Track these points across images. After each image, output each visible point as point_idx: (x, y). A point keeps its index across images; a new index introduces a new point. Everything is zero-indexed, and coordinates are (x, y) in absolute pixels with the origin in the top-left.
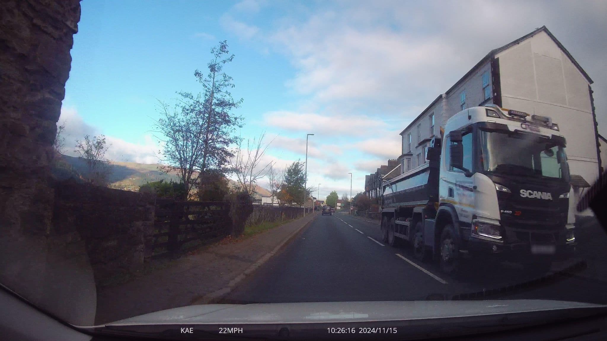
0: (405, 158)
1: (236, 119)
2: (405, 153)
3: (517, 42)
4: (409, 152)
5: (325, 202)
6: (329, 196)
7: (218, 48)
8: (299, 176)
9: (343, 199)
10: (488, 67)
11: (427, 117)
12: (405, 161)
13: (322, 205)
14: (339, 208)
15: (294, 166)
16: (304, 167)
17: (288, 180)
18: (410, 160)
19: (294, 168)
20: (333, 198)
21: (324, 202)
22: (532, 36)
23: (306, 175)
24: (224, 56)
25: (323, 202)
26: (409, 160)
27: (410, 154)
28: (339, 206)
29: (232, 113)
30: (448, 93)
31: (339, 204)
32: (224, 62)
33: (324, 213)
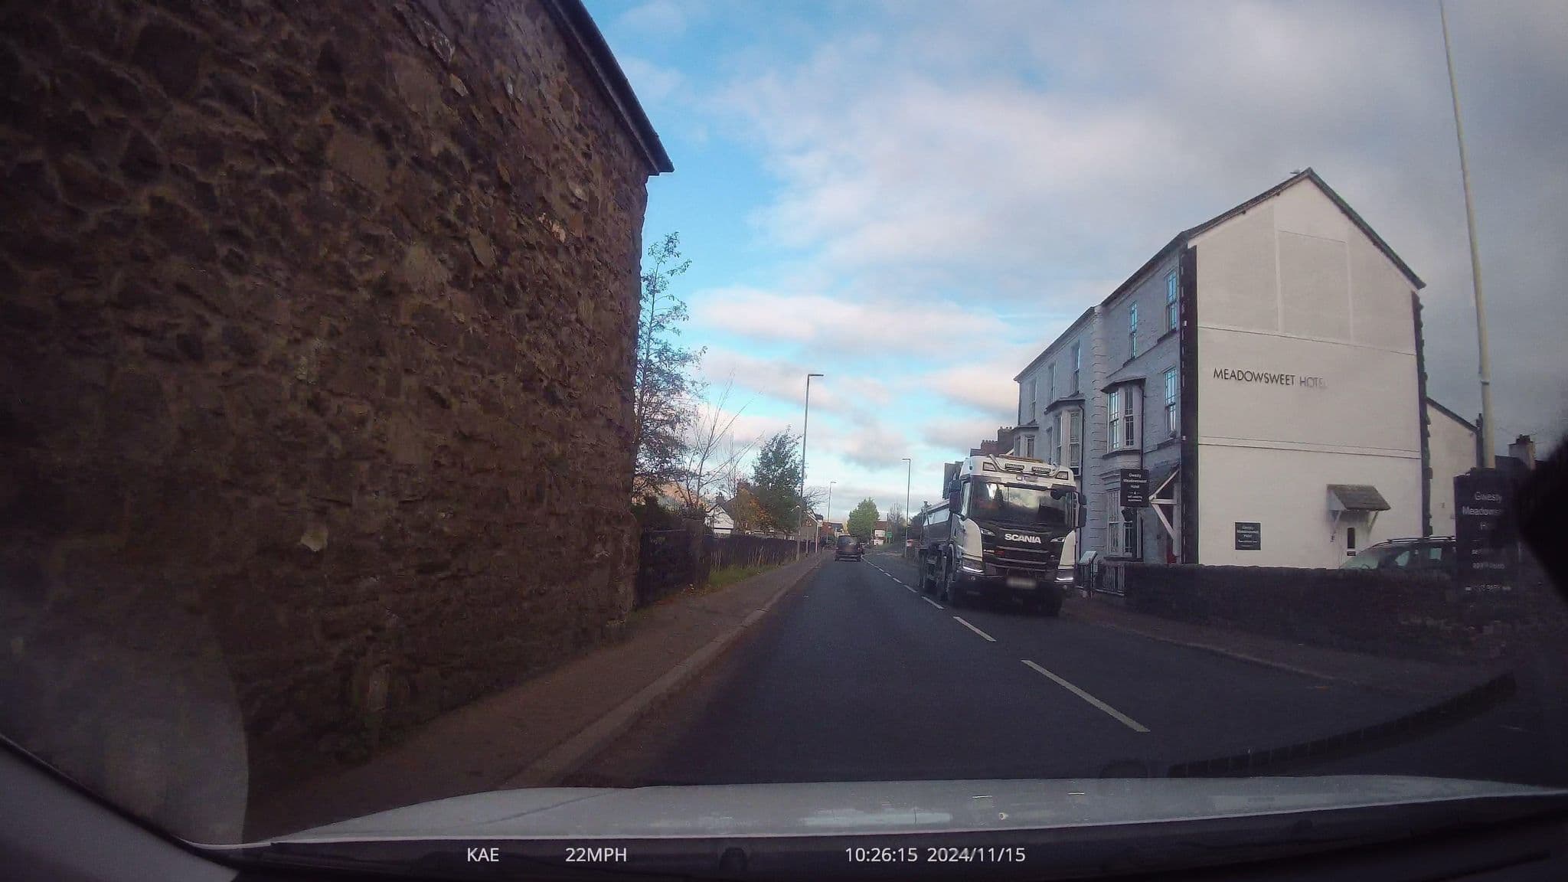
0: (1022, 434)
1: (693, 383)
2: (1024, 423)
3: (1241, 209)
4: (1032, 422)
5: (846, 528)
6: (856, 511)
7: (661, 246)
8: (787, 466)
9: (889, 520)
10: (1175, 262)
11: (1067, 349)
12: (1024, 441)
13: (837, 534)
14: (881, 543)
15: (775, 445)
16: (799, 449)
17: (760, 476)
18: (1033, 440)
19: (775, 448)
20: (865, 517)
21: (842, 528)
22: (1278, 194)
23: (803, 465)
24: (672, 262)
25: (839, 526)
26: (1031, 440)
27: (1032, 427)
28: (880, 538)
29: (687, 371)
30: (1106, 303)
31: (879, 533)
32: (672, 272)
33: (841, 554)
